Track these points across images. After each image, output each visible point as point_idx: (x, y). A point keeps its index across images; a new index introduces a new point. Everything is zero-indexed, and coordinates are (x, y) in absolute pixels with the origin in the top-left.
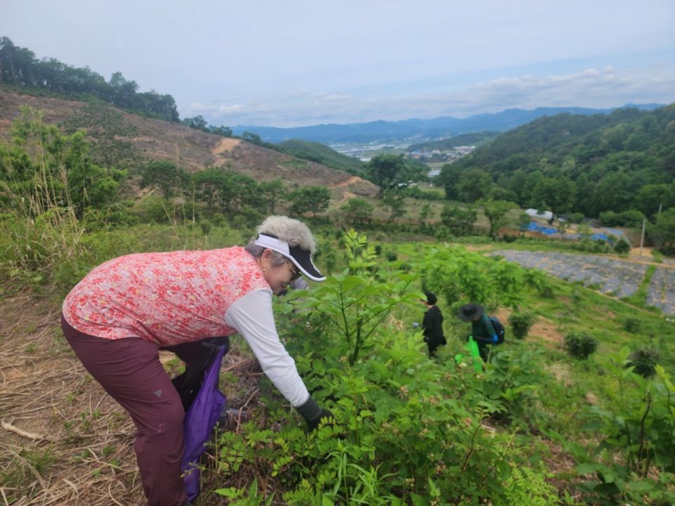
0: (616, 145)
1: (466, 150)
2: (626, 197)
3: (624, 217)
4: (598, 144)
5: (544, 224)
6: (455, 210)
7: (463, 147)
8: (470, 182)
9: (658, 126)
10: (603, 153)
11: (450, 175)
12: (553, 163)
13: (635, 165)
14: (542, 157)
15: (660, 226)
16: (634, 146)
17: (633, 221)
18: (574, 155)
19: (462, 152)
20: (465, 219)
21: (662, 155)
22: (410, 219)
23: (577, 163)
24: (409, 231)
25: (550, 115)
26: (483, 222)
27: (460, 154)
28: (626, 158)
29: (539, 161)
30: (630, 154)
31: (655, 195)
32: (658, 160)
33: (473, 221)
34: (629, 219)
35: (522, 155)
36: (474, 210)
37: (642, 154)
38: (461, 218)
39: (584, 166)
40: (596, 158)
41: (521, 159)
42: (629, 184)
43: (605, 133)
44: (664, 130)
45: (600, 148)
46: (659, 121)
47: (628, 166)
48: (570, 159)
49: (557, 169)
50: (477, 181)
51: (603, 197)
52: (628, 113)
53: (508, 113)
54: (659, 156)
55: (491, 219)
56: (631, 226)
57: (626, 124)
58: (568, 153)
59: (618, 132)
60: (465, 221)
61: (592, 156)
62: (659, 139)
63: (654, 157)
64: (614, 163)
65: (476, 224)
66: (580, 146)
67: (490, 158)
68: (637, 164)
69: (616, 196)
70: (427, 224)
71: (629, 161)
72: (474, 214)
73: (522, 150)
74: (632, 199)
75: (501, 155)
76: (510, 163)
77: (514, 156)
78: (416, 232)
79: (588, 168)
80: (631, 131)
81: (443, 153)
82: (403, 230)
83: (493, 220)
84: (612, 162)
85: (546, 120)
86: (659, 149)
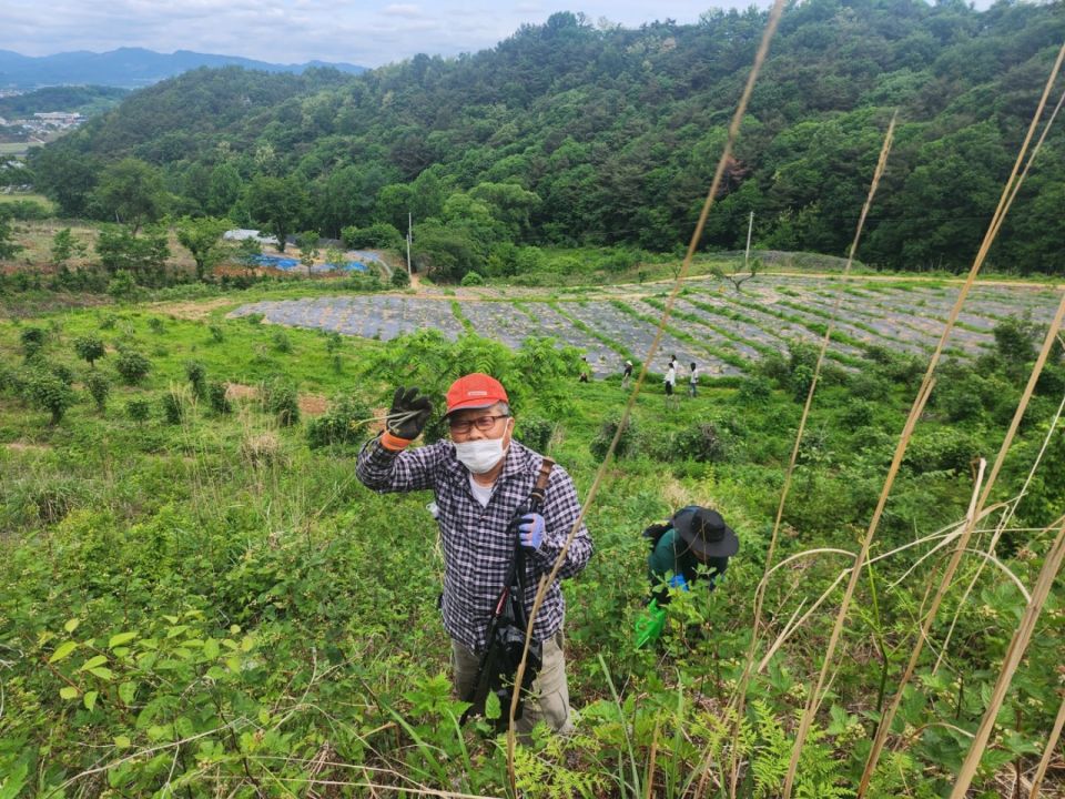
0: (324, 124)
1: (64, 121)
2: (365, 204)
3: (373, 234)
4: (300, 123)
5: (272, 252)
6: (124, 239)
7: (55, 114)
8: (124, 183)
9: (373, 99)
10: (309, 136)
11: (61, 169)
12: (241, 150)
13: (357, 157)
14: (219, 140)
15: (422, 244)
16: (350, 127)
17: (387, 239)
18: (268, 137)
19: (56, 123)
20: (146, 254)
21: (386, 142)
22: (28, 262)
23: (275, 151)
24: (37, 287)
25: (211, 66)
26: (180, 257)
27: (51, 127)
28: (343, 145)
29: (215, 146)
30: (346, 139)
31: (399, 201)
32: (383, 149)
33: (161, 258)
34: (380, 237)
35: (182, 134)
36: (161, 236)
37: (361, 139)
38: (139, 253)
39: (288, 156)
40: (303, 144)
41: (183, 142)
42: (365, 185)
43: (306, 105)
44: (381, 105)
45: (304, 128)
46: (372, 91)
47: (348, 157)
48: (265, 145)
49: (248, 160)
50: (138, 182)
51: (335, 205)
52: (326, 75)
53: (125, 54)
54: (382, 144)
55: (194, 251)
56: (384, 246)
57: (330, 93)
58: (260, 134)
59: (323, 103)
60: (148, 258)
61: (295, 141)
62: (377, 118)
63: (377, 145)
64: (327, 154)
65: (169, 262)
66: (275, 123)
67: (124, 137)
68: (358, 155)
69: (352, 203)
70: (72, 270)
71: (348, 150)
72: (162, 243)
73: (179, 125)
74: (373, 207)
75: (143, 131)
76: (166, 148)
77: (167, 134)
78: (54, 287)
79: (294, 159)
80: (340, 105)
81: (13, 123)
82: (25, 287)
83: (199, 253)
84: (325, 150)
85: (207, 76)
86: (381, 134)
